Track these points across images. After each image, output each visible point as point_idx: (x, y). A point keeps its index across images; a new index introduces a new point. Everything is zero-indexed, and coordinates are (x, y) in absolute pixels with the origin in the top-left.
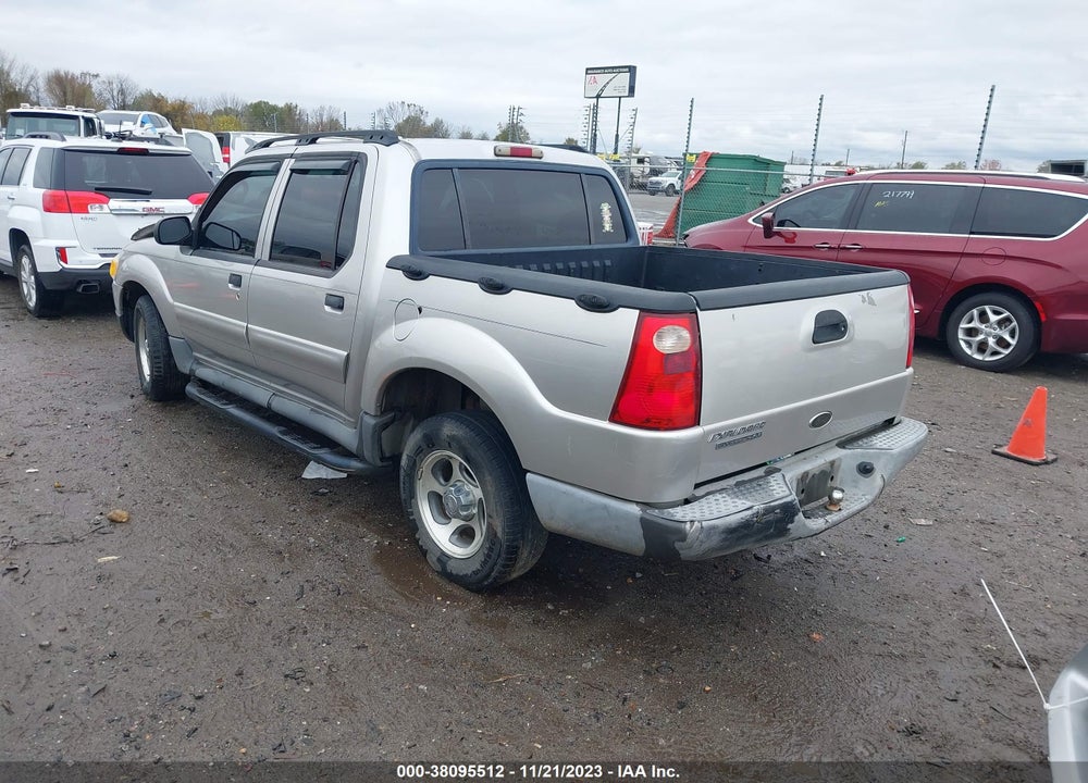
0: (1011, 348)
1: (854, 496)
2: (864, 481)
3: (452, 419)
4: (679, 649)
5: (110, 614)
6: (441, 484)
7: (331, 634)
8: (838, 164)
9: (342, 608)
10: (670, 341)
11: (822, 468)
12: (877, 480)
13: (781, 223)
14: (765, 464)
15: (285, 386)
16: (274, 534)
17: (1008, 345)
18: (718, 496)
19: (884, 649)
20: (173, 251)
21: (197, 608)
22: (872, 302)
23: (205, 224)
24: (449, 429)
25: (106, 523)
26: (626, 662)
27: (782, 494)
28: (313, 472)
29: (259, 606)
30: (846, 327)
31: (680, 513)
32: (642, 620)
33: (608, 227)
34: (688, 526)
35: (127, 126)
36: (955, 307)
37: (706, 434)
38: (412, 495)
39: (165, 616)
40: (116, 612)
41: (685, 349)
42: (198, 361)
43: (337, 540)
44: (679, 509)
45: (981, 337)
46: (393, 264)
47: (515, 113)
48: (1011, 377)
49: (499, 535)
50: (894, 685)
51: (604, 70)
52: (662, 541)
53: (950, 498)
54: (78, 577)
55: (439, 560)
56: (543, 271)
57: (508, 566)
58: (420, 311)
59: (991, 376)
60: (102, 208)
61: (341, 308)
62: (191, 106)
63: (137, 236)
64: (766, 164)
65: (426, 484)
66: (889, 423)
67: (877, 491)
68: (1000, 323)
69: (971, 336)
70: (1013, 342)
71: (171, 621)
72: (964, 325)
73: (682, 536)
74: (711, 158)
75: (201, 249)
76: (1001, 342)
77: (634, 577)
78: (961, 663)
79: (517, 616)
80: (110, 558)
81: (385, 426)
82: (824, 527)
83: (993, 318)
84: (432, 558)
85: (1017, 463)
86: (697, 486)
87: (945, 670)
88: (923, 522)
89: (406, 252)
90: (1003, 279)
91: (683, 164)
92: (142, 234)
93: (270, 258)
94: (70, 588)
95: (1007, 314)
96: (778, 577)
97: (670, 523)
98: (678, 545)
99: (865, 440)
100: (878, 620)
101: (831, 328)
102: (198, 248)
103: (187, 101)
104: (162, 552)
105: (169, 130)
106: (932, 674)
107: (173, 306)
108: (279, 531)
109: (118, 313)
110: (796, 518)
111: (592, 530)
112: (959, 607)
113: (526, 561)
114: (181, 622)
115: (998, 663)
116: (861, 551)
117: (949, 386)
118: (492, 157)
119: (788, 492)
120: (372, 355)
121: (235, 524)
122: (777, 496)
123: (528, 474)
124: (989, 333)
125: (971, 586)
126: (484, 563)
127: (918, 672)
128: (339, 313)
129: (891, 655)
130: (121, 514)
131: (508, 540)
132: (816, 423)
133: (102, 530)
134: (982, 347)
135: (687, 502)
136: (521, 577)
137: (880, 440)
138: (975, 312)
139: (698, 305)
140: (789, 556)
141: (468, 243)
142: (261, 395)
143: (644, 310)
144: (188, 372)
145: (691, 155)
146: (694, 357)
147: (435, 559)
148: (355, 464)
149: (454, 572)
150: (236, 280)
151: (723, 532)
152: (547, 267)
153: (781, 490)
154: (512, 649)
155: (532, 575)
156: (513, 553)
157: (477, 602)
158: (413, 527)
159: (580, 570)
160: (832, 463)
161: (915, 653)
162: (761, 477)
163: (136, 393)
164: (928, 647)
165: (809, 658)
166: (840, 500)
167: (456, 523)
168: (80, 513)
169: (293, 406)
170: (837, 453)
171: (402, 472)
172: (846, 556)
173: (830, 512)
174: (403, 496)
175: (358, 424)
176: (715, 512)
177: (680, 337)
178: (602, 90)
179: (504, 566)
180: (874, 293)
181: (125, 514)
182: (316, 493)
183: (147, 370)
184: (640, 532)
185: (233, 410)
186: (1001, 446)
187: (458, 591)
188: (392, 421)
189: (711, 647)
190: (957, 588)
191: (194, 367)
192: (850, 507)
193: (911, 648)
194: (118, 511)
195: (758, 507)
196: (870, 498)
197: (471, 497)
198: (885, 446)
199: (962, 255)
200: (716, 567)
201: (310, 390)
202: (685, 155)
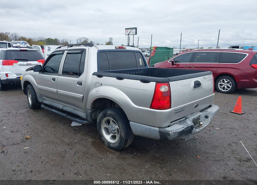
0: (230, 88)
1: (205, 123)
2: (206, 120)
3: (110, 109)
4: (167, 162)
5: (29, 161)
6: (107, 125)
7: (84, 163)
8: (184, 48)
9: (86, 157)
10: (163, 89)
11: (197, 117)
12: (209, 119)
13: (176, 62)
14: (185, 117)
15: (66, 104)
16: (66, 140)
17: (230, 87)
18: (176, 125)
19: (215, 159)
20: (37, 73)
21: (50, 158)
22: (205, 79)
23: (45, 67)
24: (109, 112)
25: (25, 139)
26: (155, 166)
27: (190, 124)
28: (74, 124)
29: (65, 157)
30: (200, 84)
31: (168, 129)
32: (157, 155)
33: (141, 64)
34: (170, 132)
35: (18, 44)
36: (217, 79)
37: (173, 110)
38: (100, 128)
39: (43, 161)
40: (30, 161)
41: (167, 91)
42: (43, 99)
43: (82, 140)
44: (167, 128)
45: (223, 86)
46: (94, 74)
47: (111, 39)
48: (231, 95)
49: (123, 137)
50: (219, 167)
51: (130, 29)
52: (164, 136)
53: (223, 123)
54: (20, 153)
55: (108, 144)
56: (130, 74)
57: (125, 144)
58: (101, 84)
59: (226, 95)
60: (16, 64)
61: (81, 85)
62: (32, 40)
63: (27, 70)
64: (169, 49)
65: (104, 125)
66: (210, 106)
67: (210, 122)
68: (227, 83)
69: (221, 86)
70: (231, 87)
71: (45, 162)
72: (219, 83)
73: (169, 134)
74: (156, 48)
75: (45, 73)
76: (228, 87)
77: (154, 145)
78: (232, 161)
79: (128, 156)
80: (27, 148)
81: (93, 112)
82: (199, 131)
83: (226, 81)
84: (106, 143)
85: (236, 114)
86: (171, 122)
87: (229, 163)
88: (218, 129)
89: (96, 71)
90: (227, 73)
91: (150, 50)
92: (29, 70)
93: (62, 74)
94: (18, 156)
95: (229, 80)
96: (187, 143)
97: (166, 132)
98: (168, 137)
99: (206, 110)
100: (212, 152)
101: (197, 85)
102: (43, 72)
103: (31, 38)
104: (40, 145)
105: (28, 45)
106: (226, 164)
107: (37, 86)
108: (67, 139)
109: (23, 88)
110: (194, 129)
111: (147, 134)
112: (229, 148)
113: (129, 143)
114: (47, 162)
115: (241, 160)
116: (205, 136)
117: (218, 97)
118: (115, 49)
119: (191, 123)
120: (89, 96)
121: (56, 138)
122: (189, 124)
123: (130, 122)
124: (225, 85)
125: (231, 143)
126: (119, 144)
127: (223, 164)
128: (81, 86)
129: (216, 160)
130: (28, 137)
131: (125, 138)
132: (195, 107)
133: (24, 141)
134: (224, 88)
135: (169, 126)
136: (127, 147)
137: (209, 110)
138: (222, 80)
139: (169, 80)
140: (189, 138)
141: (110, 68)
142: (60, 106)
143: (157, 82)
144: (41, 102)
145: (152, 47)
146: (169, 92)
147: (107, 144)
148: (85, 122)
149: (112, 146)
150: (54, 79)
151: (178, 133)
152: (131, 73)
153: (189, 123)
154: (128, 164)
155: (131, 146)
156: (126, 141)
157: (118, 154)
158: (101, 136)
159: (141, 144)
160: (199, 116)
161: (222, 159)
162: (184, 120)
163: (28, 108)
164: (225, 158)
165: (198, 162)
166: (202, 124)
167: (111, 135)
168: (18, 137)
169: (68, 108)
170: (200, 114)
171: (98, 123)
172: (202, 138)
173: (200, 127)
174: (98, 129)
175: (86, 112)
176: (176, 128)
177: (165, 88)
178: (129, 33)
179: (124, 144)
180: (206, 76)
181: (29, 137)
182: (75, 129)
183: (30, 102)
184: (159, 134)
185: (53, 110)
186: (232, 110)
187: (113, 151)
188: (94, 111)
189: (174, 161)
190: (228, 144)
191: (43, 100)
192: (204, 126)
193: (221, 158)
194: (28, 136)
195: (186, 127)
196: (208, 123)
197: (115, 128)
198: (210, 111)
199: (218, 67)
200: (173, 142)
201: (73, 105)
202: (151, 48)
